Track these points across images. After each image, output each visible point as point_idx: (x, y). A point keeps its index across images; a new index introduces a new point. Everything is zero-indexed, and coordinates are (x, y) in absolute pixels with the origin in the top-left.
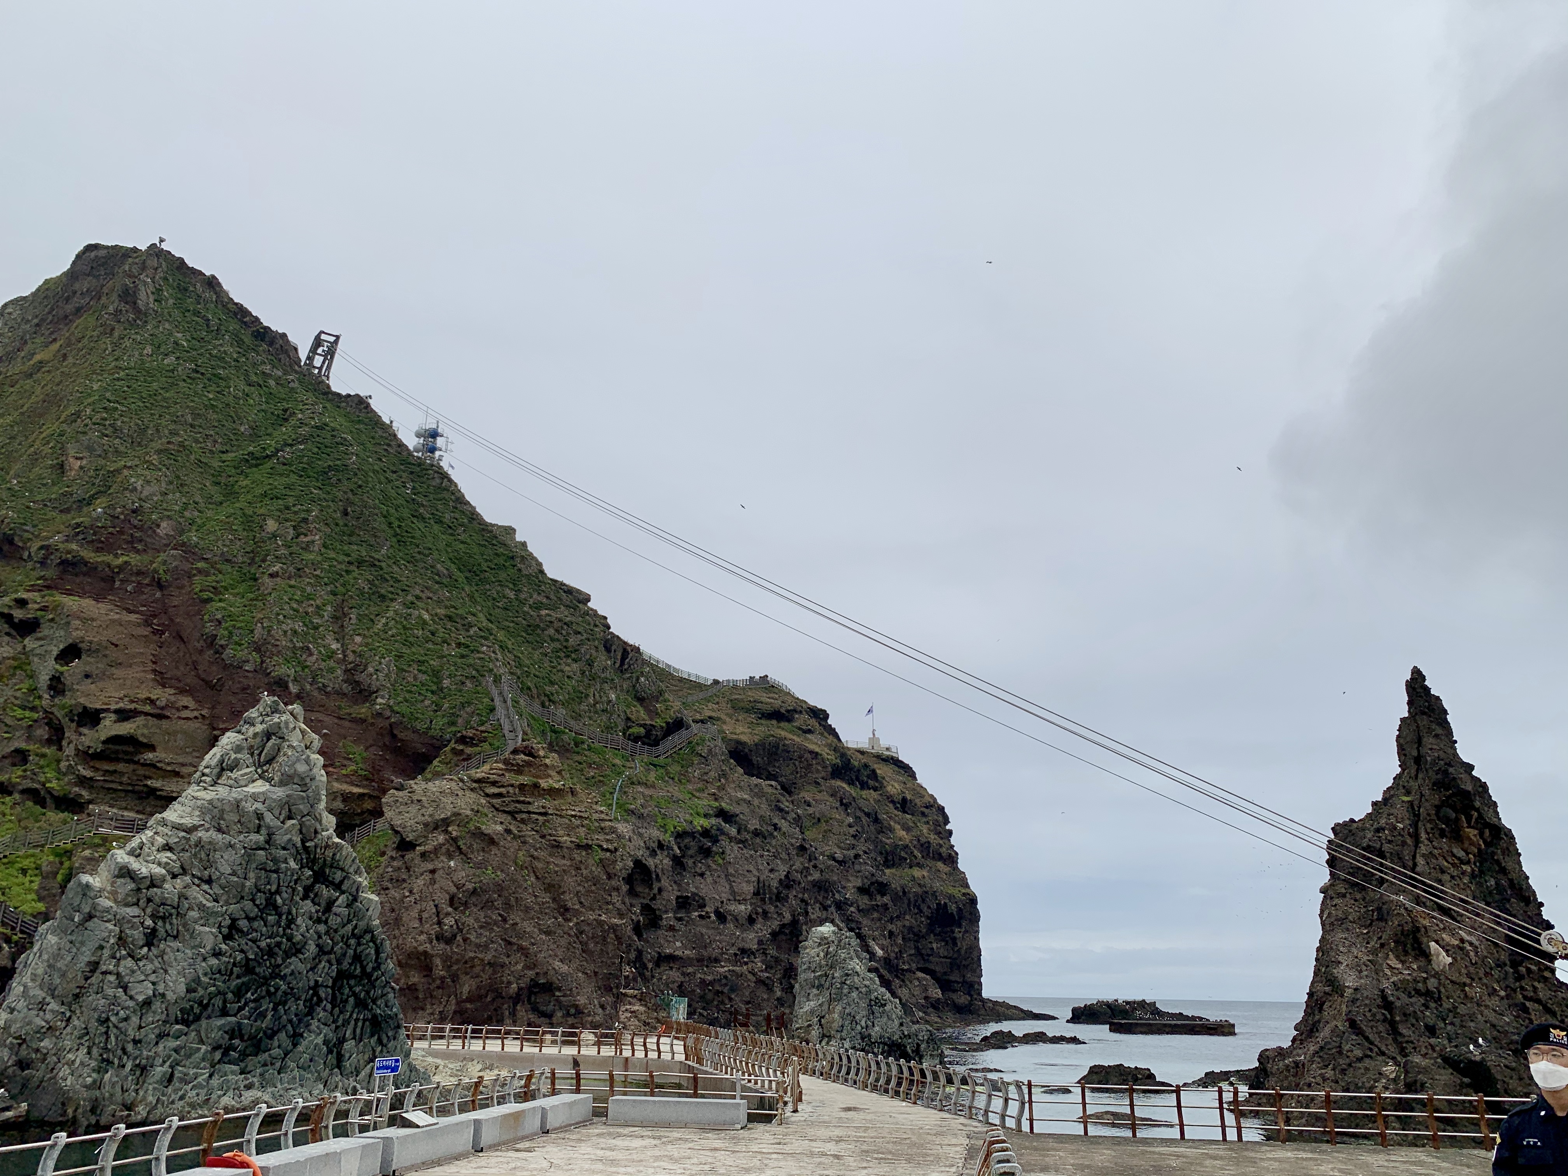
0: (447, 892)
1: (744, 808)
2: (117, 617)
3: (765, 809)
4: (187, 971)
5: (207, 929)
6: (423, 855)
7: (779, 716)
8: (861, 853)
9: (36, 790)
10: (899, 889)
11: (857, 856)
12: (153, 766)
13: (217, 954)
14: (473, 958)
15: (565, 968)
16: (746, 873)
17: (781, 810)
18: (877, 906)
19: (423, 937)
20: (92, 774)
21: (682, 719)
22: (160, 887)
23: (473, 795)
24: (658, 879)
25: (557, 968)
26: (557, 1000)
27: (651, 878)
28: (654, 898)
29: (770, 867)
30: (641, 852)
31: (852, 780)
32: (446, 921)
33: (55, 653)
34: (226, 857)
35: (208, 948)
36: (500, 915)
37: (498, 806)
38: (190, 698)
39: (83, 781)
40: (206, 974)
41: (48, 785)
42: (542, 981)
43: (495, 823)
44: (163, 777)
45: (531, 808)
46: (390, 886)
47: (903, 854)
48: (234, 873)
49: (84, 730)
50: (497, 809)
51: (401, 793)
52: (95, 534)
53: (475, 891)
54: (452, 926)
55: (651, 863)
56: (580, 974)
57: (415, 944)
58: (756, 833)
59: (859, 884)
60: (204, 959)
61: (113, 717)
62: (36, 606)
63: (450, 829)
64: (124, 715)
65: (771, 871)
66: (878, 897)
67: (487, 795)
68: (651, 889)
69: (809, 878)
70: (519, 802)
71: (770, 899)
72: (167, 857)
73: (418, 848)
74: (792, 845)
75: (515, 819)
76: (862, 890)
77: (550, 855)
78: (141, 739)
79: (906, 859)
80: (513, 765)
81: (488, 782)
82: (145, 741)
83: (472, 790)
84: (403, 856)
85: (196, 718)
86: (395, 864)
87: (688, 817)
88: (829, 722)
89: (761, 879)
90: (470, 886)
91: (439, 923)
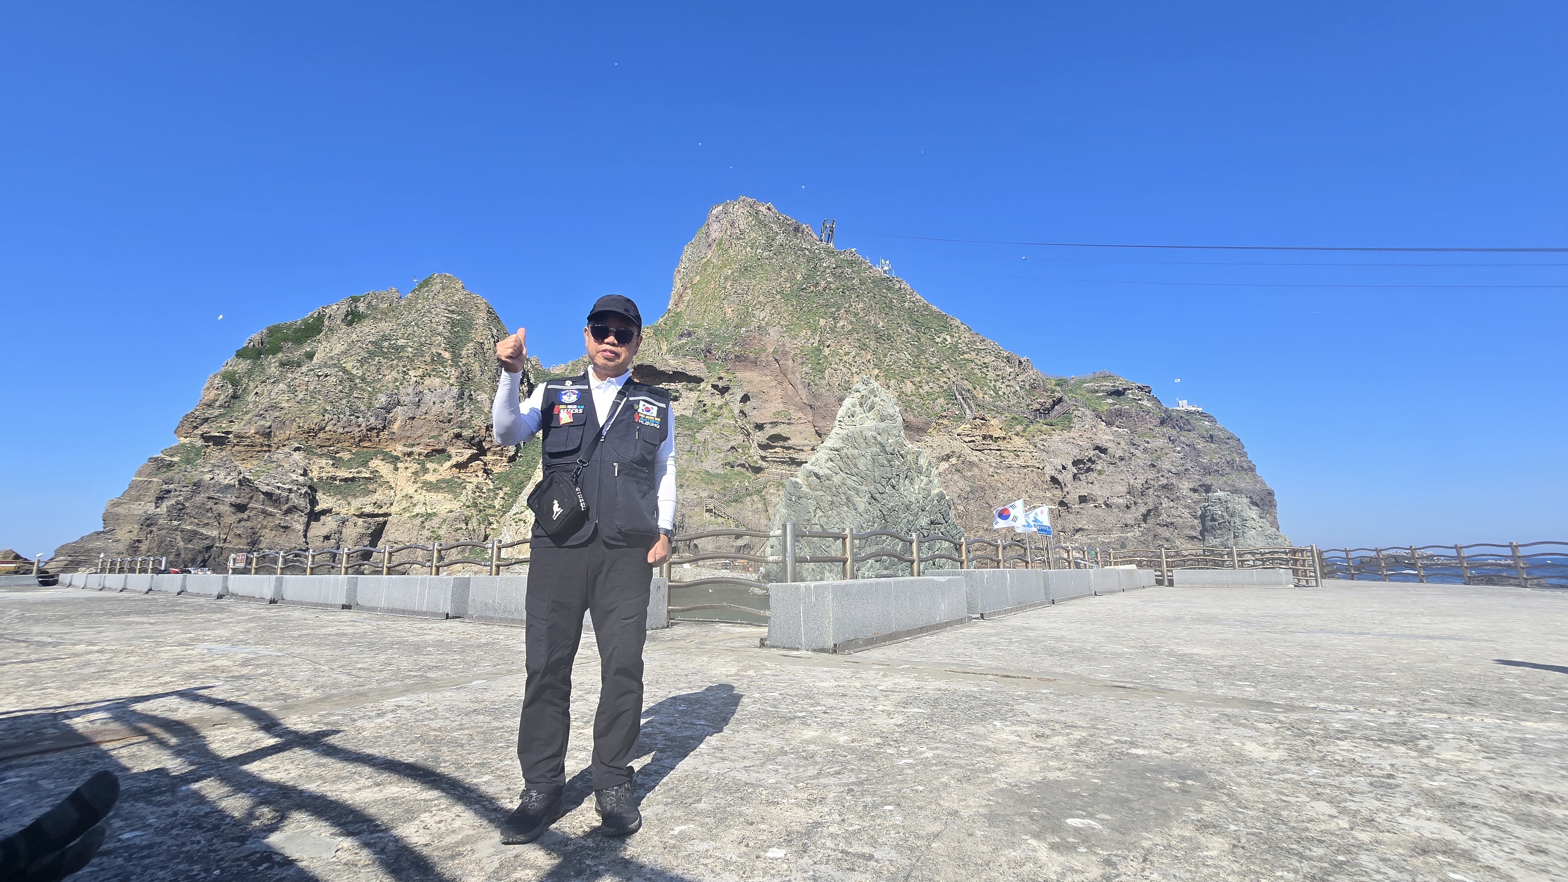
1: (1110, 445)
2: (762, 379)
3: (1124, 445)
7: (1118, 392)
9: (744, 464)
12: (790, 448)
16: (1118, 481)
20: (765, 455)
21: (1062, 397)
23: (958, 442)
24: (1066, 487)
27: (1061, 486)
28: (1065, 497)
30: (1054, 471)
31: (1175, 427)
33: (739, 400)
38: (801, 413)
39: (763, 458)
41: (747, 461)
43: (973, 456)
44: (796, 453)
49: (759, 434)
50: (972, 449)
55: (1060, 477)
61: (769, 426)
63: (951, 460)
64: (775, 424)
65: (1135, 479)
67: (965, 442)
68: (1063, 492)
69: (1159, 483)
71: (1138, 495)
75: (983, 453)
77: (1007, 472)
80: (975, 425)
81: (964, 435)
82: (785, 436)
83: (956, 440)
85: (806, 422)
87: (1076, 451)
89: (1130, 484)
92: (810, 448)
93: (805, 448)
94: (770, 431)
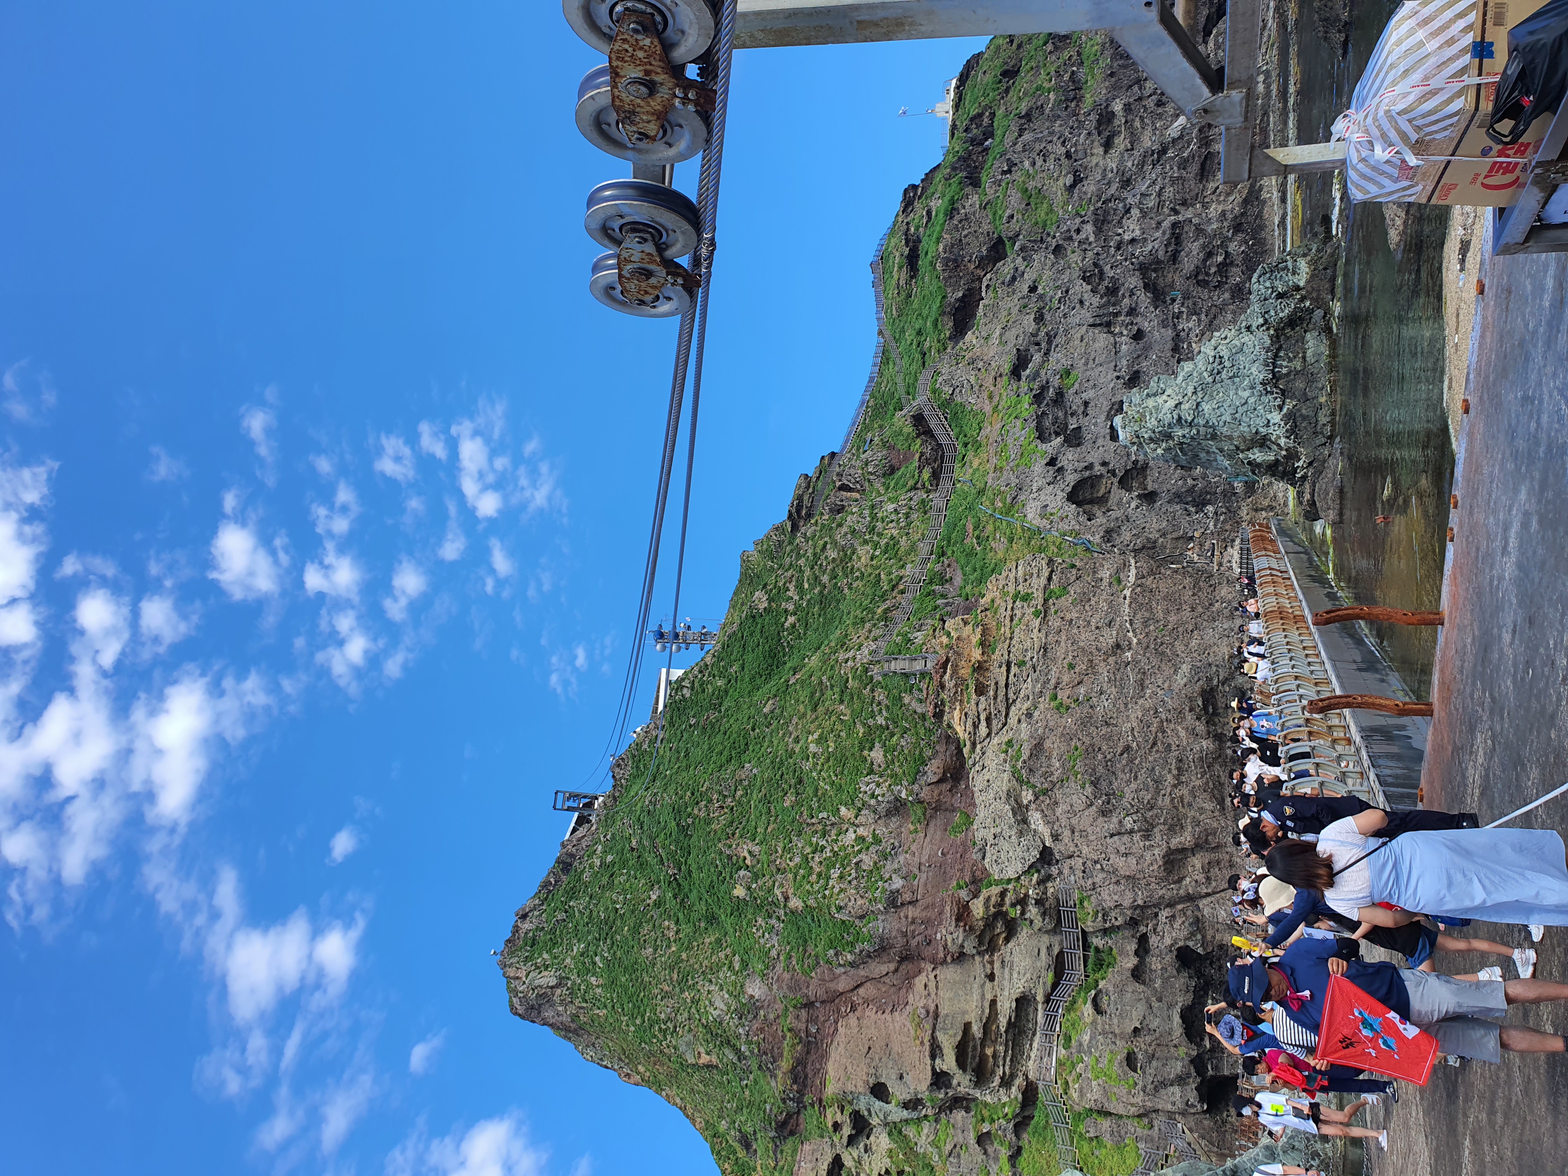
0: (1095, 820)
1: (1011, 335)
2: (842, 1046)
3: (1012, 303)
6: (1056, 837)
7: (912, 260)
8: (1064, 150)
9: (1015, 1126)
10: (1107, 84)
11: (1068, 155)
12: (986, 1028)
14: (1172, 799)
15: (1185, 668)
16: (1084, 344)
17: (1014, 279)
18: (1126, 122)
19: (1148, 856)
20: (997, 1077)
21: (913, 416)
23: (989, 753)
24: (1090, 467)
25: (1185, 680)
26: (1223, 684)
27: (1090, 477)
28: (1113, 473)
29: (1078, 306)
30: (1059, 493)
31: (983, 151)
32: (1129, 826)
33: (882, 1104)
36: (1122, 754)
37: (1000, 725)
38: (917, 979)
39: (1006, 1083)
41: (1010, 1116)
42: (1200, 703)
43: (1018, 731)
44: (997, 1014)
45: (1002, 683)
46: (1090, 882)
47: (1066, 77)
49: (955, 1082)
50: (1005, 725)
51: (988, 855)
52: (765, 1053)
53: (1094, 784)
54: (1135, 822)
55: (1071, 478)
56: (1194, 643)
57: (1156, 867)
58: (1040, 318)
59: (1101, 150)
61: (938, 1061)
62: (839, 1113)
63: (1025, 802)
64: (935, 1051)
65: (1081, 302)
66: (1116, 122)
67: (989, 735)
68: (1102, 476)
69: (1092, 239)
70: (995, 698)
71: (1114, 305)
73: (1047, 844)
74: (1053, 265)
75: (1014, 701)
76: (1108, 145)
77: (1054, 660)
78: (959, 1038)
79: (1073, 72)
80: (956, 692)
81: (975, 734)
82: (961, 1033)
83: (983, 754)
84: (1057, 861)
85: (935, 977)
86: (1066, 871)
87: (1019, 423)
88: (917, 182)
89: (1091, 321)
90: (1089, 789)
91: (1131, 832)
92: (988, 985)
93: (989, 997)
94: (948, 1062)
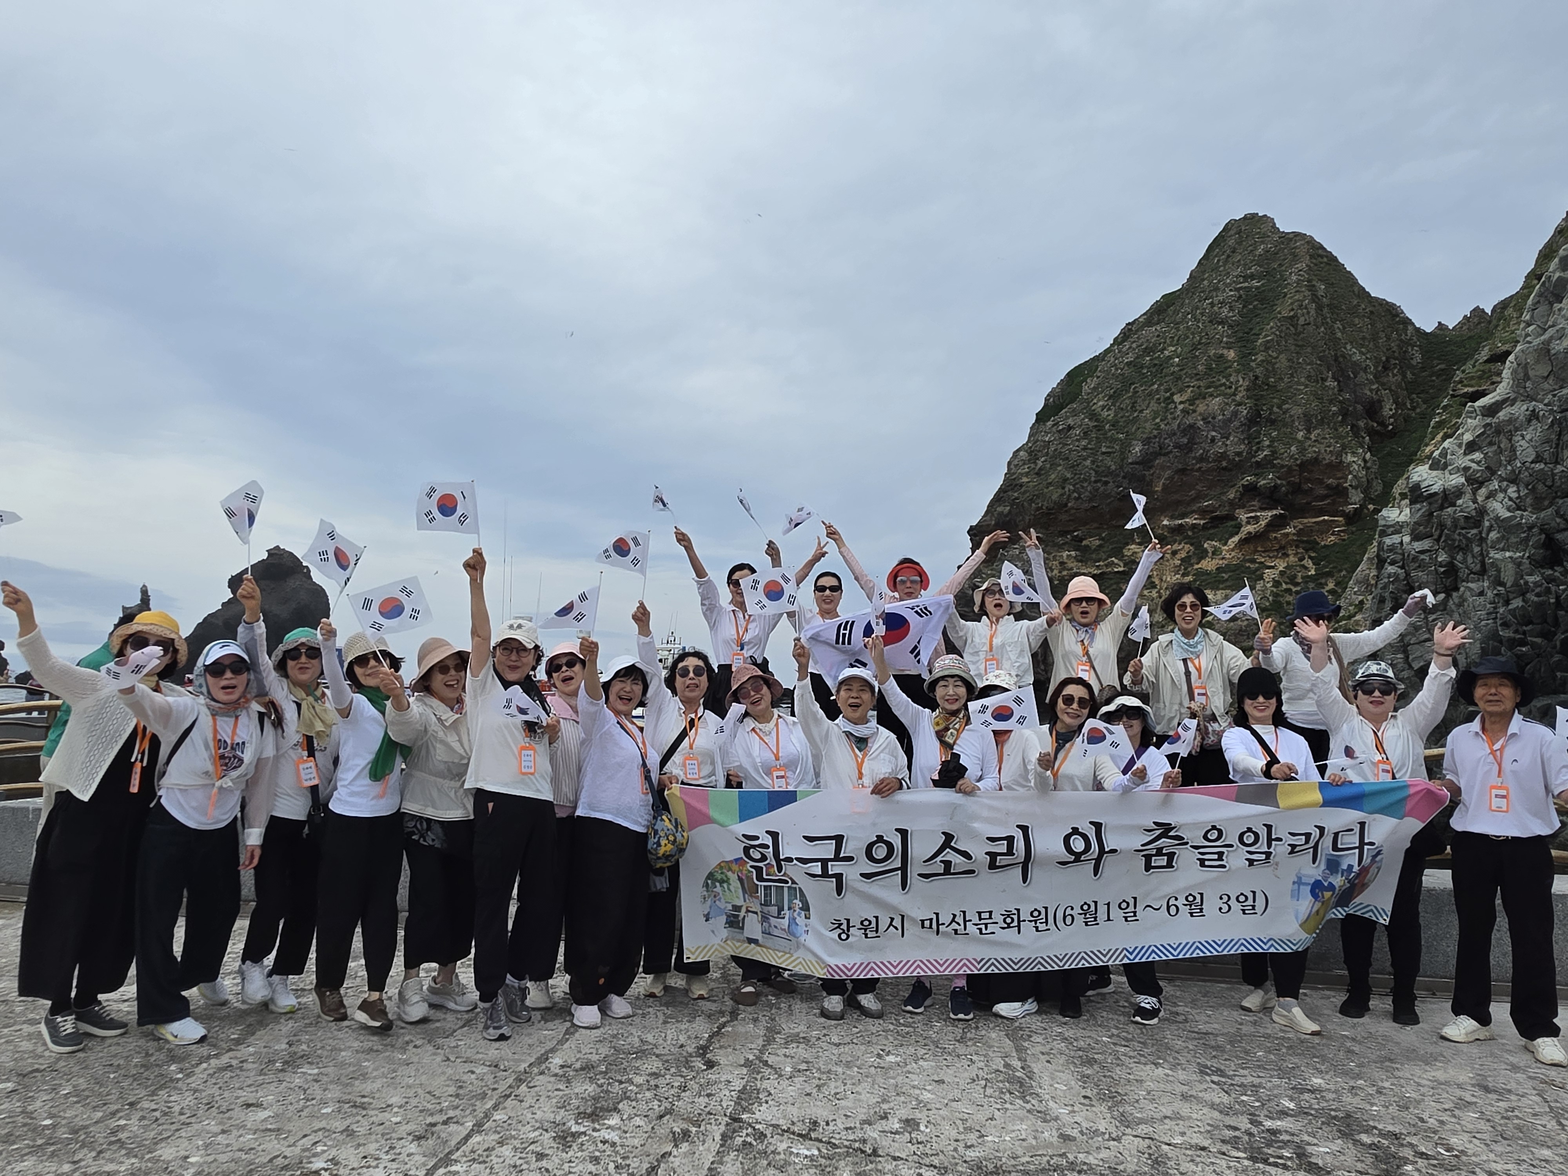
4: (1483, 623)
5: (1508, 554)
13: (1523, 592)
22: (1454, 505)
34: (1528, 437)
35: (1509, 584)
40: (1505, 625)
48: (1538, 459)
60: (1507, 603)
72: (1472, 461)
